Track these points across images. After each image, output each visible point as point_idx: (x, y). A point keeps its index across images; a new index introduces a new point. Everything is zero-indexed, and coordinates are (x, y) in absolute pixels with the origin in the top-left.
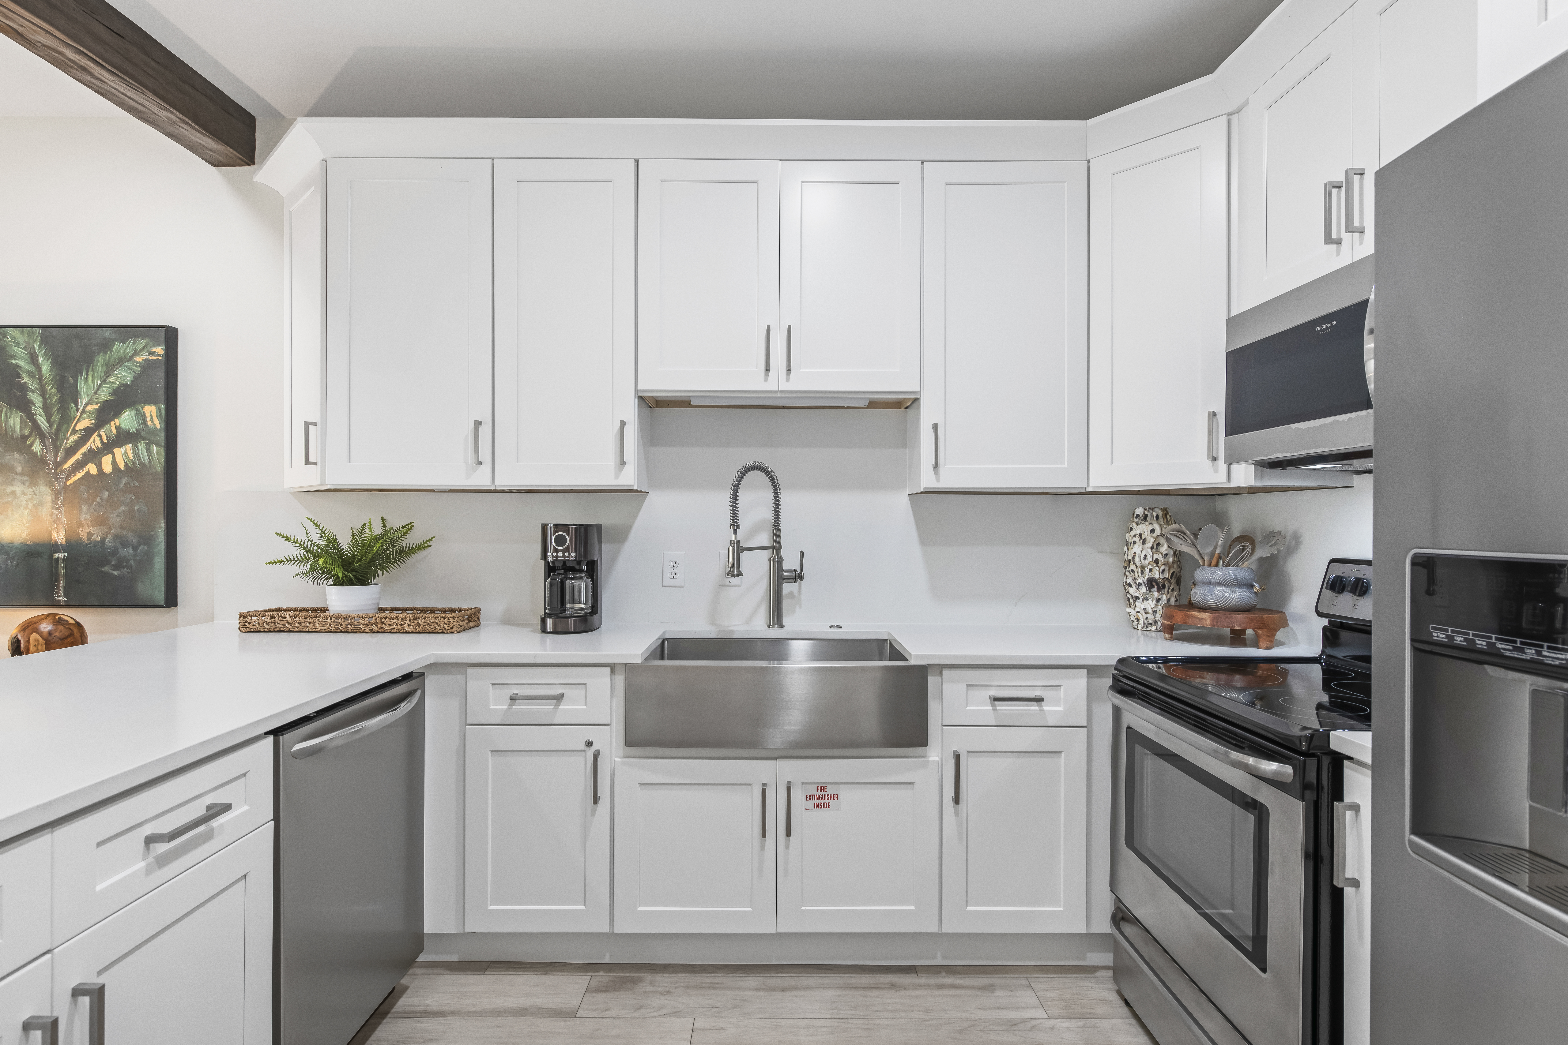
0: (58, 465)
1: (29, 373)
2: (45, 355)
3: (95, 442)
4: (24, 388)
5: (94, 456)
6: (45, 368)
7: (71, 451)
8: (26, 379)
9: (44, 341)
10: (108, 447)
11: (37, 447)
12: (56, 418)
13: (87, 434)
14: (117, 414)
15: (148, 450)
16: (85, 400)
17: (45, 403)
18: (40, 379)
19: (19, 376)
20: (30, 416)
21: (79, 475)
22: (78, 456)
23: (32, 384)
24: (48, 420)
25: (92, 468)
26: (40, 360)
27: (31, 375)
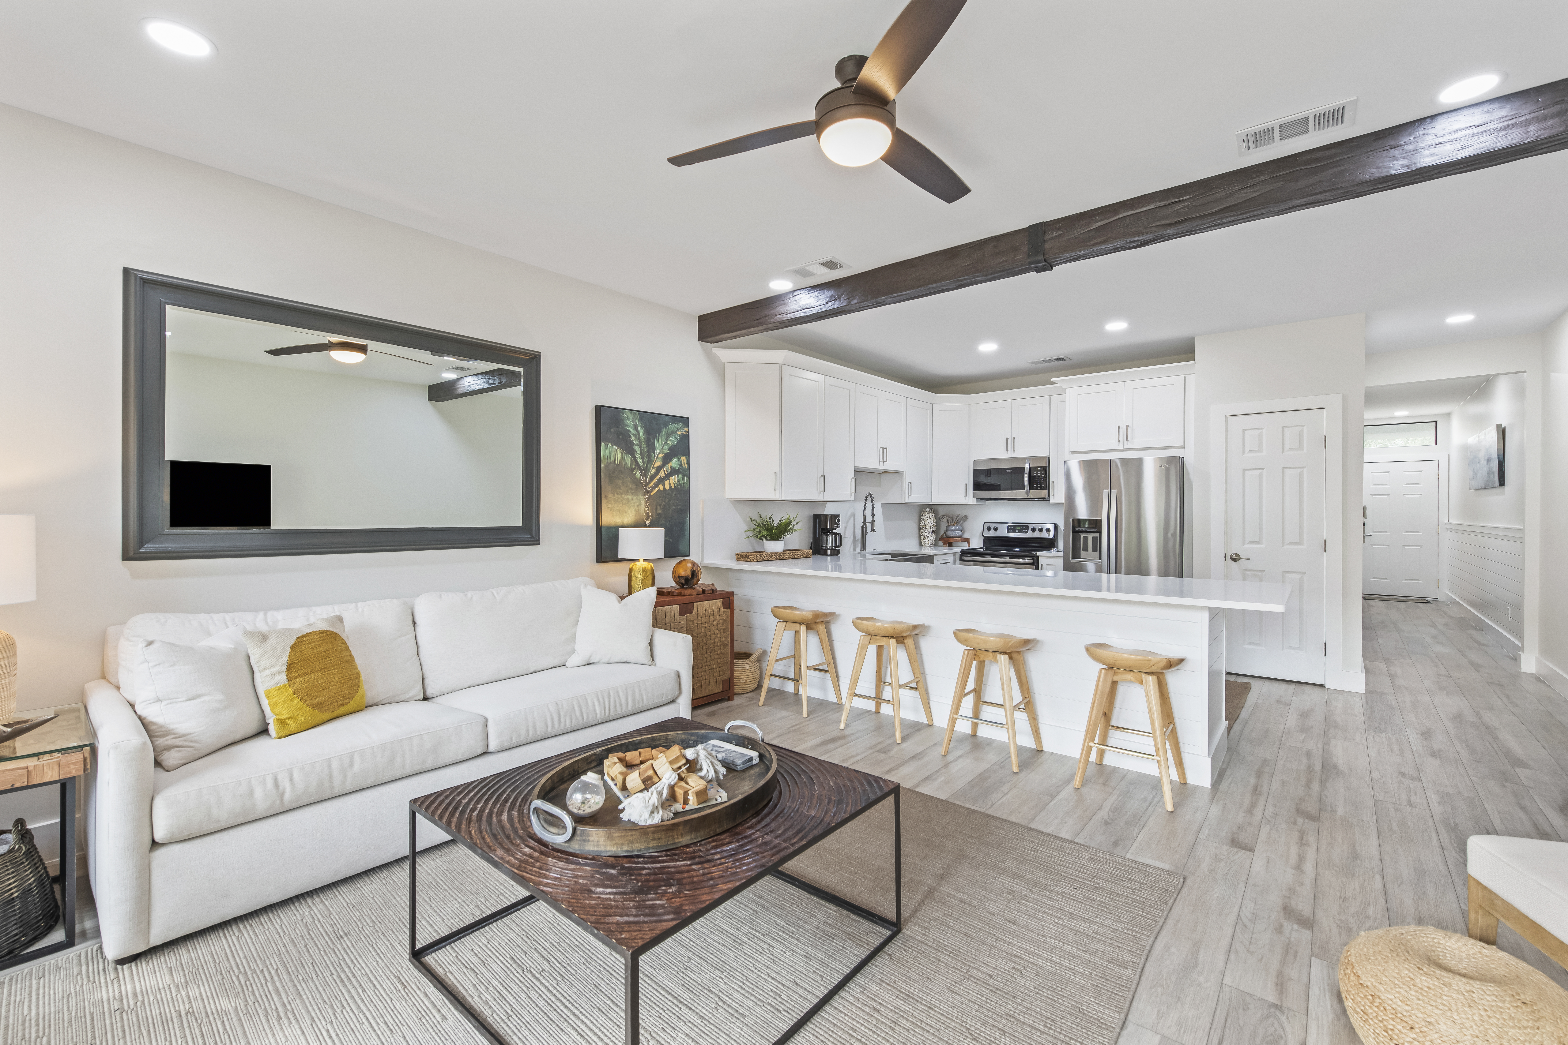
0: (647, 484)
1: (634, 435)
2: (641, 426)
3: (662, 474)
4: (632, 443)
5: (661, 481)
6: (641, 434)
7: (652, 478)
8: (633, 438)
9: (641, 419)
10: (667, 476)
11: (638, 475)
12: (646, 460)
13: (659, 468)
14: (671, 460)
15: (683, 478)
16: (657, 452)
17: (641, 452)
18: (639, 439)
19: (630, 437)
20: (635, 458)
21: (656, 490)
22: (655, 481)
23: (636, 442)
24: (643, 461)
25: (661, 487)
26: (639, 429)
27: (635, 437)
